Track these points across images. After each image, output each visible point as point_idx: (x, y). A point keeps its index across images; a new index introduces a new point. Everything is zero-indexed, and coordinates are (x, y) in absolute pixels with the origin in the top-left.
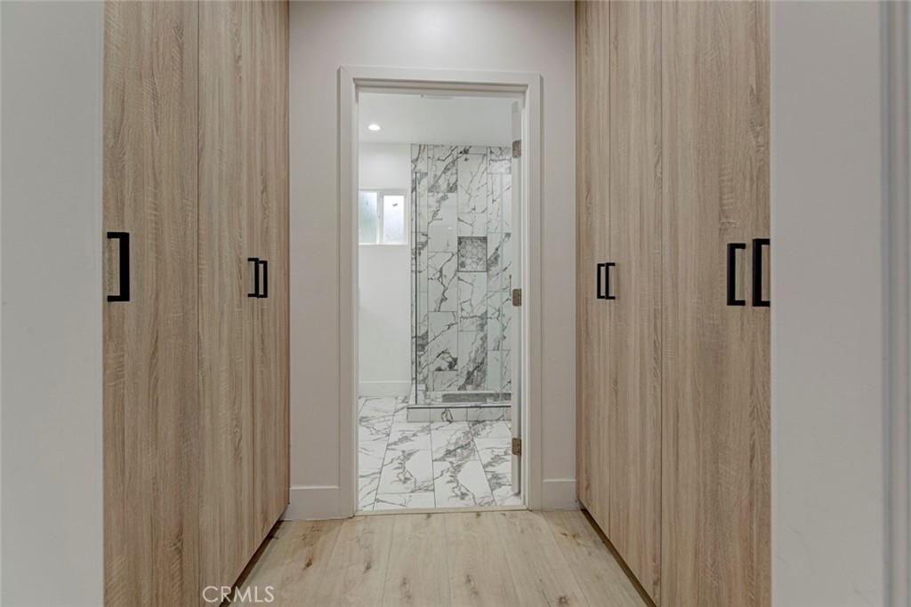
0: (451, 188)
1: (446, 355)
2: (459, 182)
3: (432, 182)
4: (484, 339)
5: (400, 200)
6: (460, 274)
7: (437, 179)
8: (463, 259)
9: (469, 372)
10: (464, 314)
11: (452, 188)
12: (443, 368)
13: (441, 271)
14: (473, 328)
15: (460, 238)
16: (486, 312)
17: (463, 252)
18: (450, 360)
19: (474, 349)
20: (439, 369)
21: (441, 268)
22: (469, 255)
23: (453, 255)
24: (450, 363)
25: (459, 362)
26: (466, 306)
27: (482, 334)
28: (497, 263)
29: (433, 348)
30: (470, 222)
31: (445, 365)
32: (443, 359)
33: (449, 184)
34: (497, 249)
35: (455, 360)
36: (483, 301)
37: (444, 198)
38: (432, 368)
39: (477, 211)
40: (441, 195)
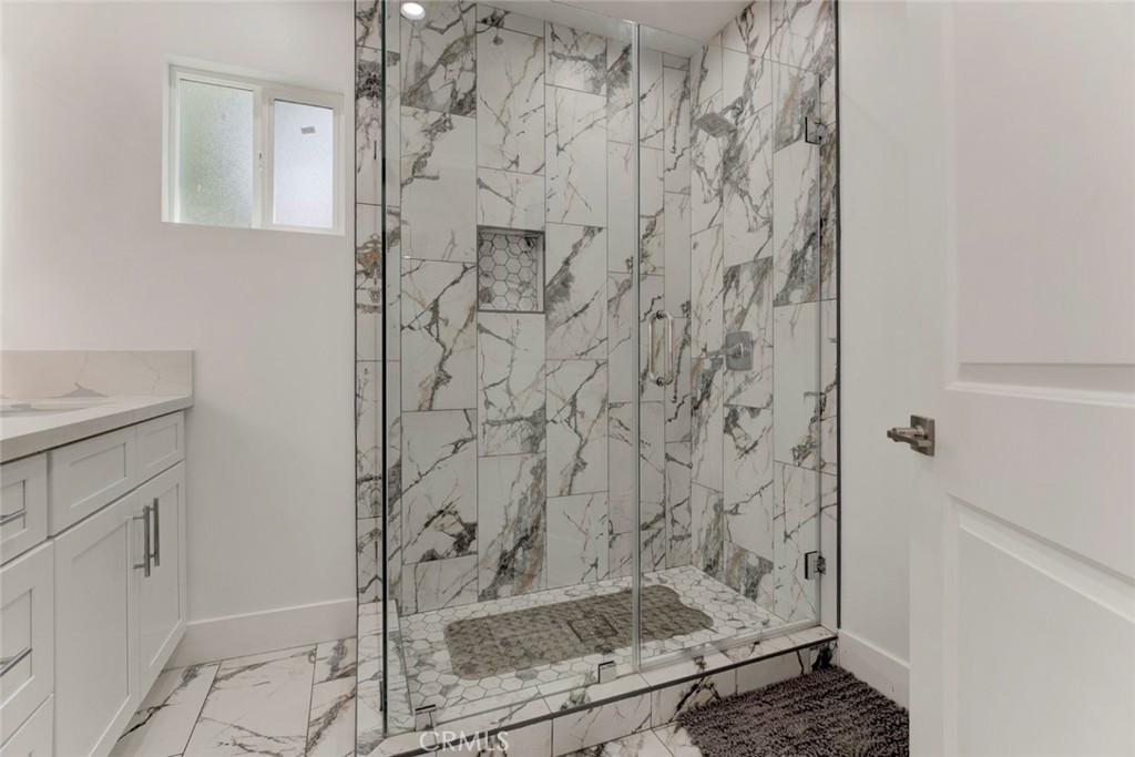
0: (461, 104)
1: (449, 519)
2: (479, 93)
3: (412, 81)
4: (539, 471)
5: (323, 120)
6: (482, 318)
7: (424, 74)
8: (485, 283)
9: (504, 554)
10: (493, 414)
11: (464, 105)
12: (440, 551)
13: (435, 308)
14: (515, 446)
15: (481, 230)
16: (544, 408)
17: (486, 264)
18: (459, 529)
19: (517, 497)
20: (432, 556)
21: (436, 301)
22: (500, 273)
23: (466, 269)
24: (460, 537)
25: (481, 532)
26: (497, 395)
27: (533, 461)
28: (567, 294)
29: (415, 504)
30: (506, 193)
31: (444, 543)
32: (442, 528)
33: (454, 93)
34: (567, 262)
35: (471, 529)
36: (537, 380)
37: (442, 126)
38: (414, 553)
39: (521, 168)
40: (434, 116)
